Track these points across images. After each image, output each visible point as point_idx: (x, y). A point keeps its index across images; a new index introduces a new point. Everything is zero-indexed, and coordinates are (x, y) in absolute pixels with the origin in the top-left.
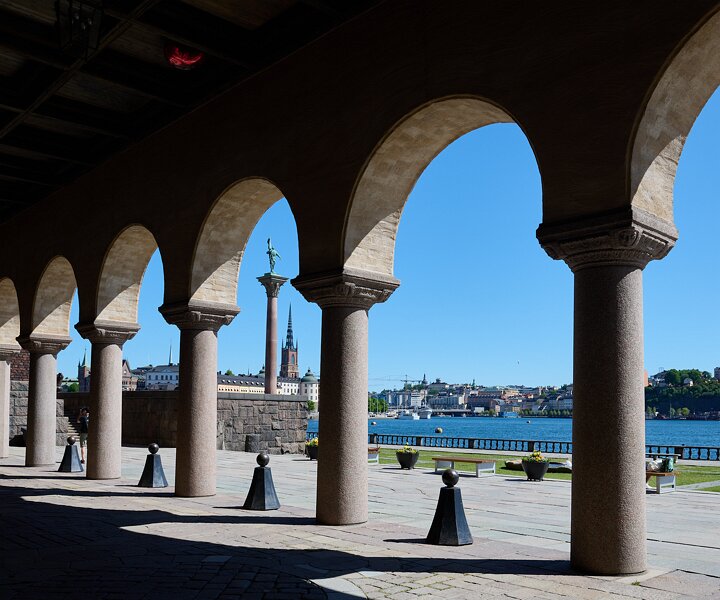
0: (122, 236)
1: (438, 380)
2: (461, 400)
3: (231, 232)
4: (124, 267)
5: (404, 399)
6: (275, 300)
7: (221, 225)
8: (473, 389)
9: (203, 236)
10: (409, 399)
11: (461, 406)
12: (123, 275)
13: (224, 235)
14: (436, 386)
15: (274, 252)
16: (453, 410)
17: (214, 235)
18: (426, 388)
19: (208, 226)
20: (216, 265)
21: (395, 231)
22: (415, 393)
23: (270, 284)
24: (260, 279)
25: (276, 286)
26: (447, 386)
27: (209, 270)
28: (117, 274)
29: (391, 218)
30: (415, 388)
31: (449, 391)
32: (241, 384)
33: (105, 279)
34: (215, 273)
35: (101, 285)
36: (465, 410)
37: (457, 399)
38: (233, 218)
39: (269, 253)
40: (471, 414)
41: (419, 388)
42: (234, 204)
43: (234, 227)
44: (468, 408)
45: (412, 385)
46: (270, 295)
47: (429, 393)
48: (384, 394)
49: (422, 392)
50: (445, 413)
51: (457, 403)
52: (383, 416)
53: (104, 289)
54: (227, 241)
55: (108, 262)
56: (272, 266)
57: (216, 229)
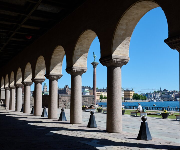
0: (27, 64)
1: (165, 90)
2: (173, 96)
3: (42, 64)
4: (29, 70)
5: (153, 95)
6: (95, 69)
7: (40, 63)
8: (177, 92)
9: (37, 66)
10: (155, 95)
11: (173, 98)
12: (29, 72)
13: (41, 65)
14: (164, 91)
15: (95, 56)
16: (170, 99)
17: (39, 65)
18: (161, 92)
19: (37, 64)
20: (40, 71)
21: (61, 66)
22: (157, 94)
23: (94, 65)
24: (91, 63)
25: (95, 65)
26: (168, 91)
27: (38, 72)
28: (28, 71)
29: (60, 63)
30: (157, 92)
31: (168, 93)
32: (100, 92)
33: (26, 73)
34: (40, 72)
35: (25, 74)
36: (174, 99)
37: (171, 95)
38: (42, 62)
39: (94, 56)
40: (176, 100)
41: (159, 92)
42: (41, 59)
43: (43, 63)
44: (175, 98)
45: (157, 91)
46: (94, 68)
47: (162, 94)
48: (147, 94)
49: (160, 93)
50: (167, 100)
51: (171, 97)
52: (145, 101)
53: (26, 75)
54: (42, 66)
55: (26, 69)
56: (95, 60)
57: (39, 64)
